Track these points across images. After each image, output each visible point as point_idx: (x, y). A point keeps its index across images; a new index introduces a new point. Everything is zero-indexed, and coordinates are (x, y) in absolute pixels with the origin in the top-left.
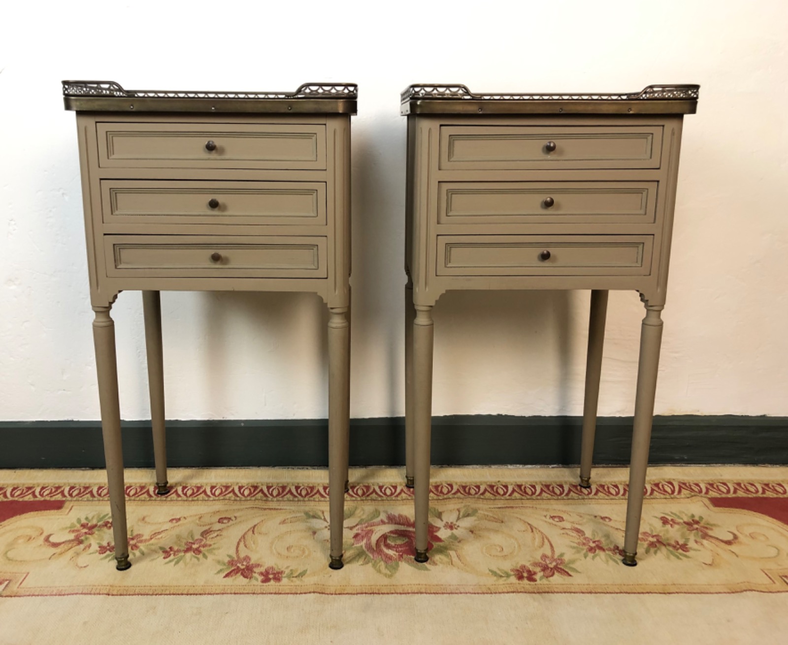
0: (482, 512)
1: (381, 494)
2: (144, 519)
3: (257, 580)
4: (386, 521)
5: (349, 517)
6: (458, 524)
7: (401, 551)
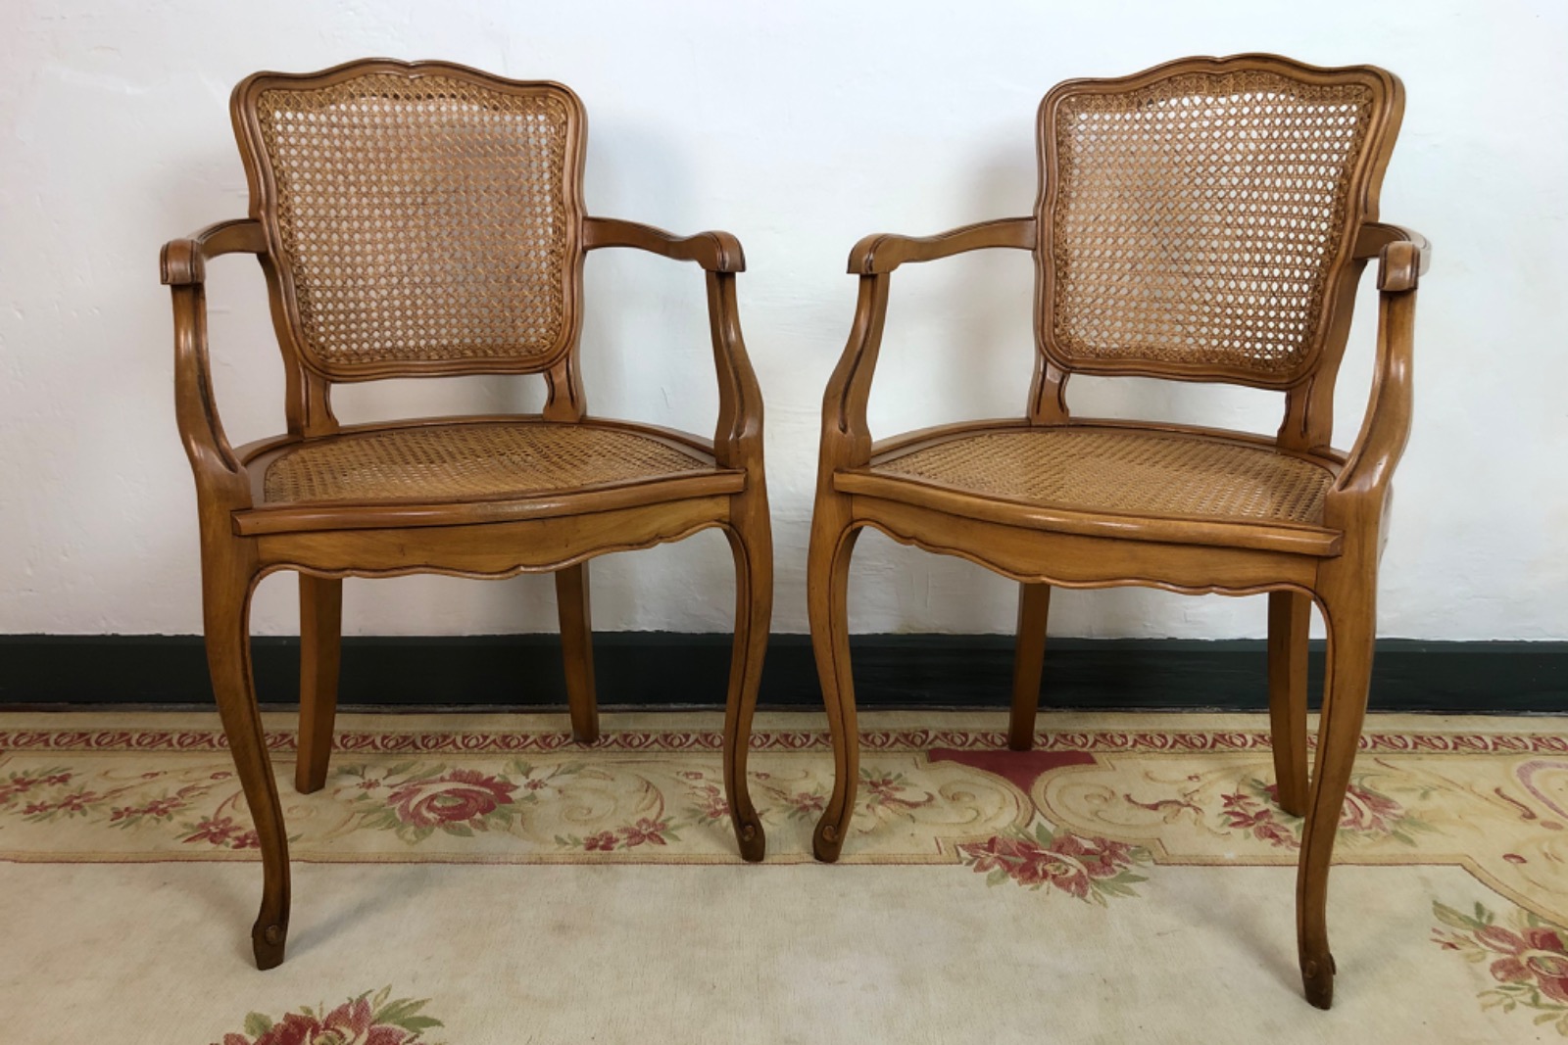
0: (591, 768)
1: (461, 746)
2: (106, 773)
3: (227, 845)
4: (448, 778)
5: (397, 773)
6: (549, 782)
7: (444, 815)
